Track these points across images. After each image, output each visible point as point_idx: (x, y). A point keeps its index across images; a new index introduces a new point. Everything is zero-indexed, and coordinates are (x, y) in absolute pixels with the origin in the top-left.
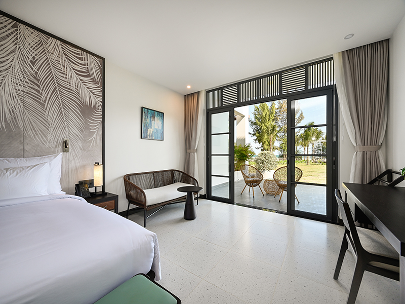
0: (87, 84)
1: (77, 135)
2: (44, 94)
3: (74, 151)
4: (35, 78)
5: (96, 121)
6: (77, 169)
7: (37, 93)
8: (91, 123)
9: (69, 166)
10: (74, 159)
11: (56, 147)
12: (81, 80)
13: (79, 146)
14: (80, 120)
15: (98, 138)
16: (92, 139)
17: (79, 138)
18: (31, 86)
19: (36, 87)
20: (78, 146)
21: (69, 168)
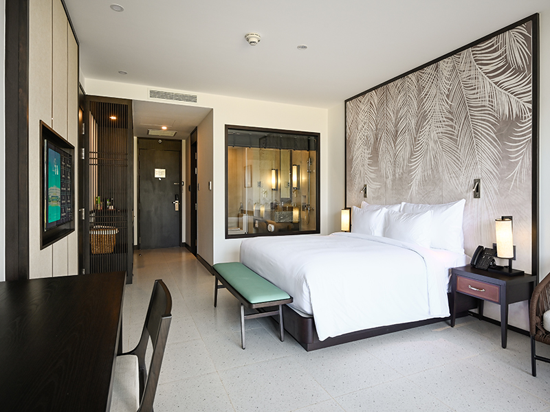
0: (505, 84)
1: (491, 172)
2: (456, 127)
3: (488, 197)
4: (450, 112)
5: (520, 141)
6: (490, 224)
7: (451, 129)
8: (511, 147)
9: (481, 218)
10: (487, 207)
11: (467, 192)
12: (496, 83)
13: (494, 188)
14: (495, 147)
15: (524, 171)
16: (513, 175)
17: (494, 177)
18: (447, 123)
19: (451, 123)
20: (492, 189)
21: (481, 222)
